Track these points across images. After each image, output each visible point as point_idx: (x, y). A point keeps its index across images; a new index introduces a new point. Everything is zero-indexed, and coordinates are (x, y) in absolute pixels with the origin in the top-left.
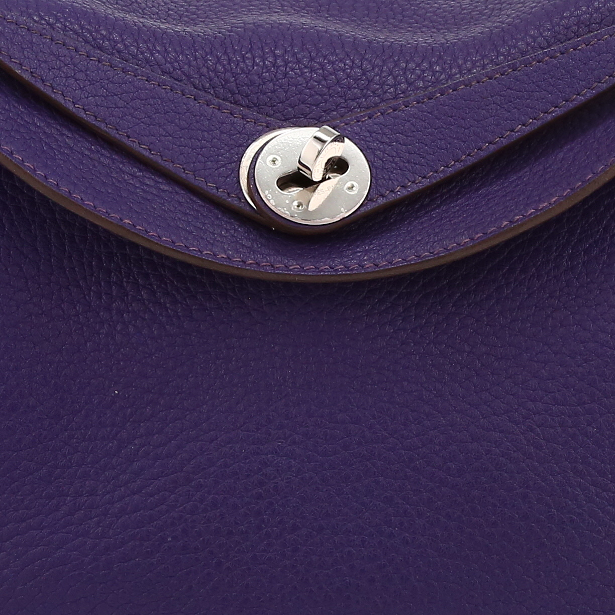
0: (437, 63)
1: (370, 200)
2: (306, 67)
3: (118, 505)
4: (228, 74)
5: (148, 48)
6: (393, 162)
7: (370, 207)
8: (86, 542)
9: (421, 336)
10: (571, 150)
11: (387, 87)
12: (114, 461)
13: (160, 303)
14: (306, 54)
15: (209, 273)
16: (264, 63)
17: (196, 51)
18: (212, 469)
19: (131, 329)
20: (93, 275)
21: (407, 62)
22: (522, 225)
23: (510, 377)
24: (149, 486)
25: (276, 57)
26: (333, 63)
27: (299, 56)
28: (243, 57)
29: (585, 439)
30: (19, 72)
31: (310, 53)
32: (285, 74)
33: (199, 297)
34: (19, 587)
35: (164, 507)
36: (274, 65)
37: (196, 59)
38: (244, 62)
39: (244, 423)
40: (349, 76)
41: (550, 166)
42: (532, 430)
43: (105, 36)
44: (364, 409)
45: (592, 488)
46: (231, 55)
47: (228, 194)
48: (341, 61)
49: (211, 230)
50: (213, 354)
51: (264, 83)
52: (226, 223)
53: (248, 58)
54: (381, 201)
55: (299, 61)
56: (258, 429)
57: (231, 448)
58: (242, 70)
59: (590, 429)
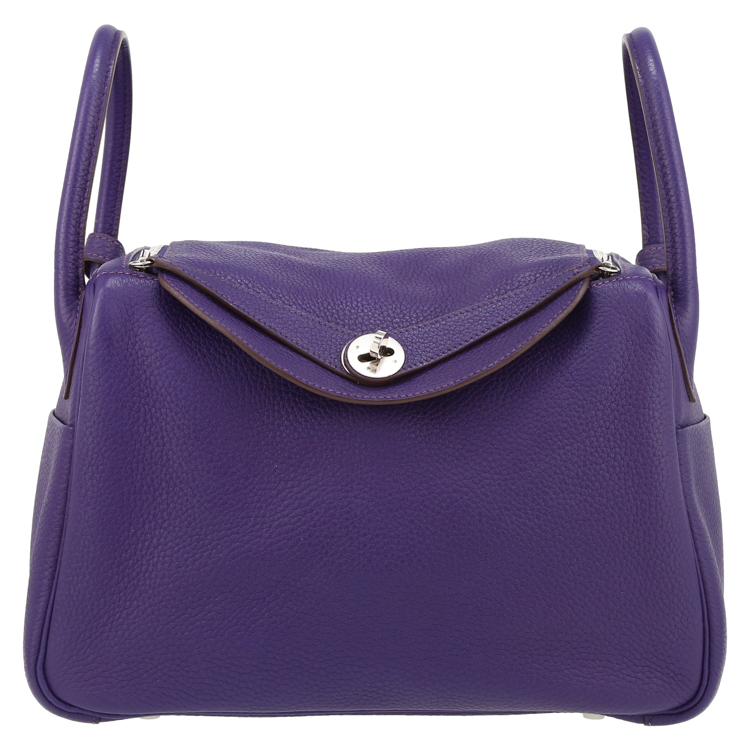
0: (438, 308)
1: (404, 369)
2: (373, 307)
3: (277, 523)
4: (334, 311)
5: (295, 297)
6: (417, 351)
7: (403, 372)
8: (260, 541)
9: (429, 439)
10: (504, 337)
11: (413, 318)
12: (275, 500)
13: (299, 422)
14: (373, 300)
15: (324, 399)
16: (352, 305)
17: (318, 299)
18: (323, 505)
19: (284, 435)
20: (265, 407)
21: (423, 307)
22: (480, 375)
23: (473, 461)
24: (292, 513)
25: (358, 302)
26: (387, 306)
27: (370, 302)
28: (342, 302)
29: (510, 492)
30: (231, 305)
31: (375, 300)
32: (362, 311)
33: (319, 418)
34: (227, 563)
35: (299, 524)
36: (357, 306)
37: (318, 303)
38: (342, 305)
39: (340, 482)
40: (394, 312)
41: (494, 345)
42: (484, 487)
43: (273, 290)
44: (400, 475)
45: (514, 517)
46: (335, 301)
47: (336, 366)
48: (390, 305)
49: (326, 379)
50: (325, 447)
51: (352, 315)
52: (333, 377)
53: (344, 303)
54: (409, 369)
55: (369, 304)
56: (347, 485)
57: (333, 494)
58: (341, 308)
59: (513, 487)
